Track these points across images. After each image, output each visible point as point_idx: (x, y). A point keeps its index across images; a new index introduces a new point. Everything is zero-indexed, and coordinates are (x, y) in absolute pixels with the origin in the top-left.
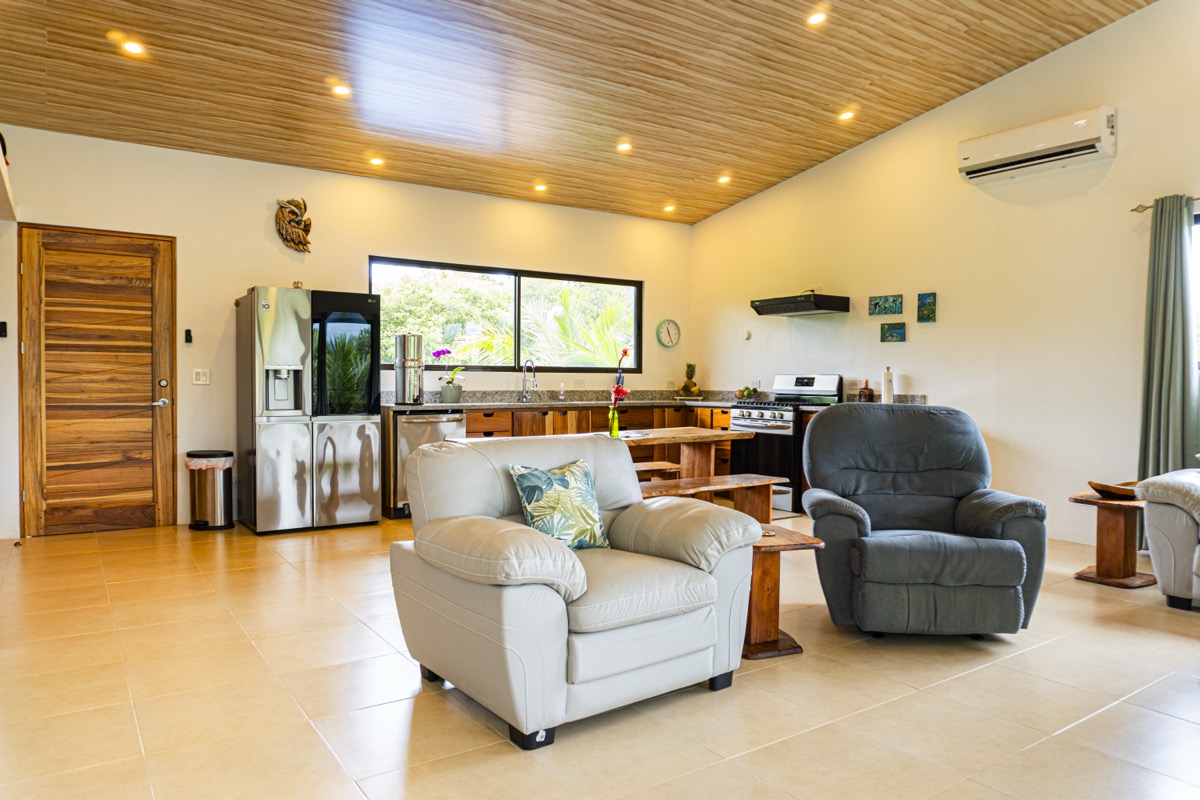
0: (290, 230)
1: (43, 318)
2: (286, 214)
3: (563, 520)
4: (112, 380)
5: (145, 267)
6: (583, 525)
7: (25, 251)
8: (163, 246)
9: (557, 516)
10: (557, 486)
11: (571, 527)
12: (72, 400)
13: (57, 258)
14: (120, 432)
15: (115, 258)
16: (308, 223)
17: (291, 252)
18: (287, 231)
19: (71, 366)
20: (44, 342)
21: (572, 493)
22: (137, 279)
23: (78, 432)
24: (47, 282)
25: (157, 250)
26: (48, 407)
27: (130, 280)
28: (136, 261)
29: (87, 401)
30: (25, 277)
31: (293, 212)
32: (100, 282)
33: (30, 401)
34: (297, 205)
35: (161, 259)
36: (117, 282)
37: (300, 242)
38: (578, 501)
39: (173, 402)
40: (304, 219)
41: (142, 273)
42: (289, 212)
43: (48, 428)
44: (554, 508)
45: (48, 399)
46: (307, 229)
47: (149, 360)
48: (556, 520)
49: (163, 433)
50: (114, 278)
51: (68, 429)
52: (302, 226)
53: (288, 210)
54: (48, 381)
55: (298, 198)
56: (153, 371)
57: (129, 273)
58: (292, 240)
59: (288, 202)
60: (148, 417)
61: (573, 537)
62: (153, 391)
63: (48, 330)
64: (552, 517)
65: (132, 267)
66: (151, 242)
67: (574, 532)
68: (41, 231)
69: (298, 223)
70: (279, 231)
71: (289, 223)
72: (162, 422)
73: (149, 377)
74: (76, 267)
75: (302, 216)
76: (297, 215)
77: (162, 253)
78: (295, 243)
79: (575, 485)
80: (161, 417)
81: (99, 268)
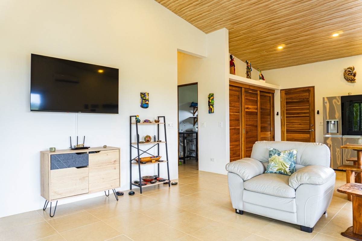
0: (348, 77)
1: (285, 111)
2: (347, 72)
3: (274, 164)
4: (300, 124)
5: (307, 95)
6: (281, 167)
7: (282, 96)
8: (311, 89)
9: (273, 163)
10: (276, 155)
11: (277, 167)
12: (291, 129)
13: (288, 96)
14: (302, 138)
15: (300, 94)
16: (355, 73)
17: (350, 83)
18: (347, 77)
19: (291, 121)
20: (285, 116)
21: (280, 157)
22: (306, 98)
23: (293, 137)
24: (286, 102)
25: (309, 91)
26: (286, 131)
27: (304, 99)
28: (305, 94)
29: (295, 130)
30: (282, 101)
31: (349, 71)
32: (297, 101)
33: (283, 130)
34: (351, 68)
35: (311, 92)
36: (301, 100)
37: (352, 80)
38: (282, 160)
39: (315, 130)
40: (353, 72)
41: (306, 97)
42: (348, 71)
43: (286, 136)
44: (272, 161)
45: (286, 129)
46: (355, 75)
47: (308, 119)
48: (272, 164)
49: (312, 138)
50: (300, 99)
51: (291, 136)
52: (353, 75)
53: (347, 71)
54: (286, 125)
55: (351, 66)
56: (310, 122)
57: (304, 97)
58: (349, 80)
59: (348, 68)
60: (309, 134)
61: (276, 170)
62: (310, 127)
63: (286, 113)
64: (271, 163)
65: (304, 96)
66: (308, 88)
67: (277, 168)
68: (284, 91)
69: (351, 74)
70: (345, 78)
71: (348, 75)
72: (312, 135)
73: (309, 124)
74: (292, 98)
75: (353, 71)
76: (351, 72)
77: (311, 91)
78: (350, 81)
79: (283, 155)
80: (312, 134)
81: (297, 97)
